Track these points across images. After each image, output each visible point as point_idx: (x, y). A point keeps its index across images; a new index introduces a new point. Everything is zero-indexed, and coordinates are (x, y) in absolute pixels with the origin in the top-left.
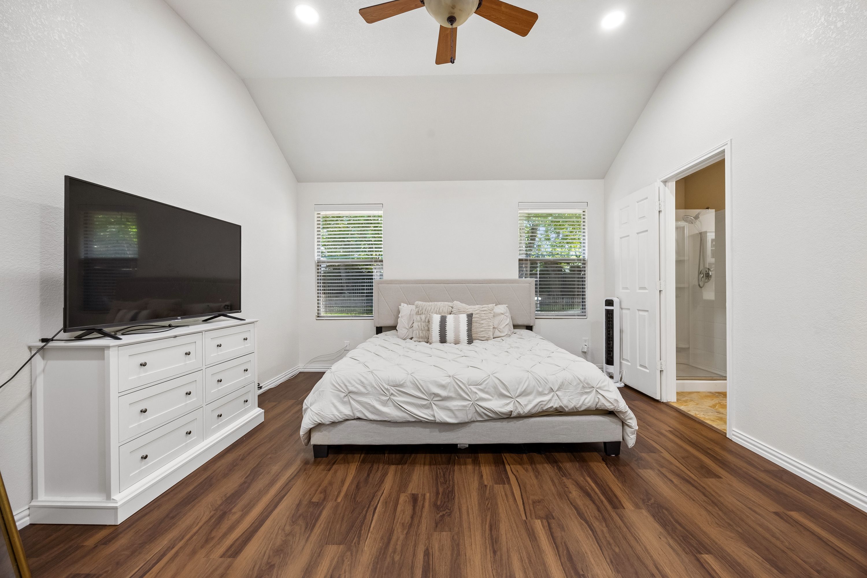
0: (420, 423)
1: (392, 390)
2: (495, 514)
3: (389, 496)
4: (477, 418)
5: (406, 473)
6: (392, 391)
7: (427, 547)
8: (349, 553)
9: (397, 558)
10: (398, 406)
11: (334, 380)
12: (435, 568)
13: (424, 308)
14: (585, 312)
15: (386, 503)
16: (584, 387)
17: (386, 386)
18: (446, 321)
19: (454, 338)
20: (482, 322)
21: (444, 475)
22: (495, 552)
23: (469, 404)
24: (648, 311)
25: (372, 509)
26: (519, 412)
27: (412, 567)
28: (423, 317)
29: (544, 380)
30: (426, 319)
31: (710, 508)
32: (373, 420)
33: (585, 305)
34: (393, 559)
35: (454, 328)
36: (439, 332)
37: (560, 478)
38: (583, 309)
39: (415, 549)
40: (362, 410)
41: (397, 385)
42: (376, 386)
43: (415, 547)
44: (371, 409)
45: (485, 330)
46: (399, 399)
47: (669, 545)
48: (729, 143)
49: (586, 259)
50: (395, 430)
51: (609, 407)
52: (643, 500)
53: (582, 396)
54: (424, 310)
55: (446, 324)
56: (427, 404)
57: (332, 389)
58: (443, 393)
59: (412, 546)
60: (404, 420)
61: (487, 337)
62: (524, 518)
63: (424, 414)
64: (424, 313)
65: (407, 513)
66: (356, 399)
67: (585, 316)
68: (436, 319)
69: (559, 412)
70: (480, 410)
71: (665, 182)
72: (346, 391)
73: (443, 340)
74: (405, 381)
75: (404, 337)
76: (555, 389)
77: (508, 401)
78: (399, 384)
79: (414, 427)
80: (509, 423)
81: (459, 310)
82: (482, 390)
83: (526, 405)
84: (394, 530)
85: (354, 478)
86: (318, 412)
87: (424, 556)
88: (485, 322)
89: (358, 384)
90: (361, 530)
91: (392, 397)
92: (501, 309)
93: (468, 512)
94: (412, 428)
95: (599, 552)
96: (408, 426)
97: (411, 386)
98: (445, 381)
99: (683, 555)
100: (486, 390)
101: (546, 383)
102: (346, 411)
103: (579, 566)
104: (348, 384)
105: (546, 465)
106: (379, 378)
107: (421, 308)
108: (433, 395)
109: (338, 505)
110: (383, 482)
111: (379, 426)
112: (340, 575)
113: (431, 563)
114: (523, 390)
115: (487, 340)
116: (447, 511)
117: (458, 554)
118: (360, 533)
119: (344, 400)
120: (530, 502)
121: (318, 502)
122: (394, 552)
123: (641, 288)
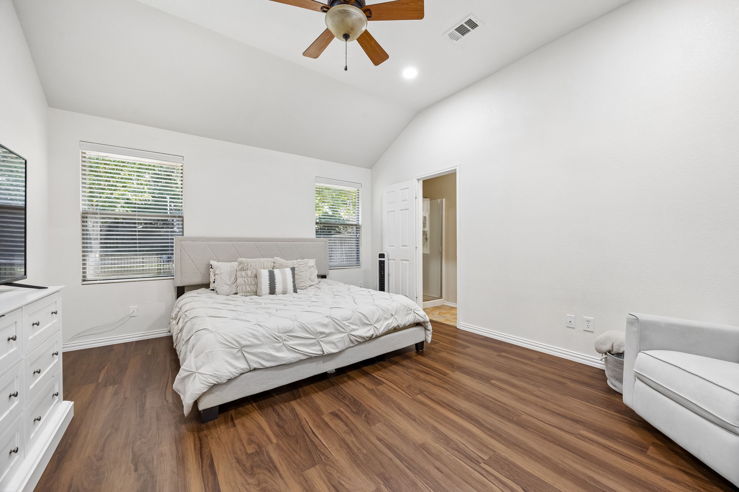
0: (311, 359)
1: (284, 336)
2: (394, 402)
3: (314, 421)
4: (350, 345)
5: (309, 402)
6: (284, 338)
7: (376, 436)
8: (328, 467)
9: (365, 451)
10: (292, 349)
11: (221, 339)
12: (393, 444)
13: (249, 264)
14: (359, 263)
15: (318, 427)
16: (407, 310)
17: (277, 334)
18: (275, 275)
19: (283, 289)
20: (301, 274)
21: (338, 393)
22: (414, 420)
23: (345, 335)
24: (409, 260)
25: (310, 434)
26: (377, 334)
27: (380, 451)
28: (249, 272)
29: (387, 310)
30: (252, 274)
31: (477, 361)
32: (269, 367)
33: (359, 258)
34: (363, 453)
35: (282, 280)
36: (269, 285)
37: (407, 370)
38: (357, 261)
39: (370, 441)
40: (258, 360)
41: (287, 331)
42: (268, 336)
43: (369, 440)
44: (267, 358)
45: (304, 280)
46: (292, 343)
47: (478, 382)
48: (459, 166)
49: (360, 225)
50: (287, 371)
51: (421, 320)
52: (452, 367)
53: (407, 316)
54: (249, 266)
55: (275, 277)
56: (315, 342)
57: (221, 347)
58: (327, 331)
59: (366, 441)
60: (298, 360)
61: (306, 286)
62: (411, 398)
63: (314, 351)
64: (249, 268)
65: (340, 425)
66: (251, 352)
67: (359, 266)
68: (265, 275)
69: (396, 329)
70: (353, 338)
71: (418, 180)
72: (238, 346)
73: (272, 291)
74: (294, 326)
75: (226, 293)
76: (394, 314)
77: (370, 328)
78: (289, 330)
79: (304, 364)
80: (369, 344)
81: (281, 264)
82: (351, 323)
83: (380, 328)
84: (344, 438)
85: (268, 422)
86: (213, 373)
87: (380, 442)
88: (304, 274)
89: (250, 337)
90: (319, 450)
91: (285, 342)
92: (312, 262)
93: (378, 407)
94: (302, 365)
95: (457, 398)
96: (298, 365)
97: (300, 329)
98: (326, 320)
99: (485, 384)
100: (354, 323)
101: (388, 311)
102: (242, 365)
103: (455, 407)
104: (239, 340)
105: (393, 366)
106: (269, 328)
107: (245, 264)
108: (319, 334)
109: (278, 445)
110: (297, 415)
111: (273, 371)
112: (338, 481)
113: (388, 443)
114: (377, 318)
115: (306, 288)
116: (365, 412)
117: (398, 431)
118: (321, 452)
119: (238, 355)
120: (406, 388)
121: (256, 452)
122: (359, 449)
123: (403, 246)
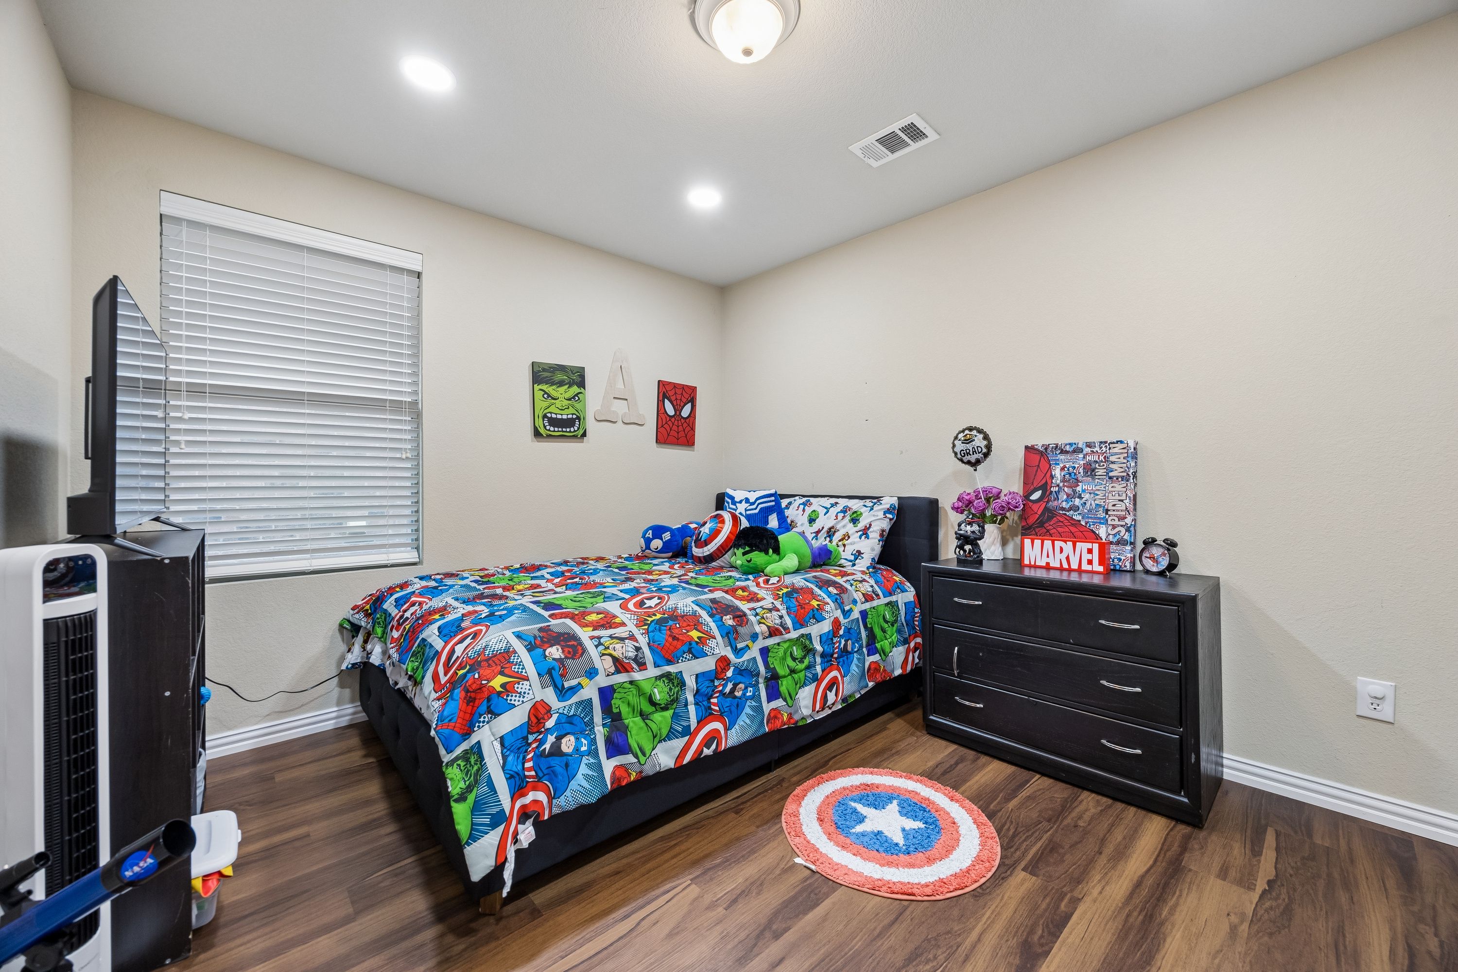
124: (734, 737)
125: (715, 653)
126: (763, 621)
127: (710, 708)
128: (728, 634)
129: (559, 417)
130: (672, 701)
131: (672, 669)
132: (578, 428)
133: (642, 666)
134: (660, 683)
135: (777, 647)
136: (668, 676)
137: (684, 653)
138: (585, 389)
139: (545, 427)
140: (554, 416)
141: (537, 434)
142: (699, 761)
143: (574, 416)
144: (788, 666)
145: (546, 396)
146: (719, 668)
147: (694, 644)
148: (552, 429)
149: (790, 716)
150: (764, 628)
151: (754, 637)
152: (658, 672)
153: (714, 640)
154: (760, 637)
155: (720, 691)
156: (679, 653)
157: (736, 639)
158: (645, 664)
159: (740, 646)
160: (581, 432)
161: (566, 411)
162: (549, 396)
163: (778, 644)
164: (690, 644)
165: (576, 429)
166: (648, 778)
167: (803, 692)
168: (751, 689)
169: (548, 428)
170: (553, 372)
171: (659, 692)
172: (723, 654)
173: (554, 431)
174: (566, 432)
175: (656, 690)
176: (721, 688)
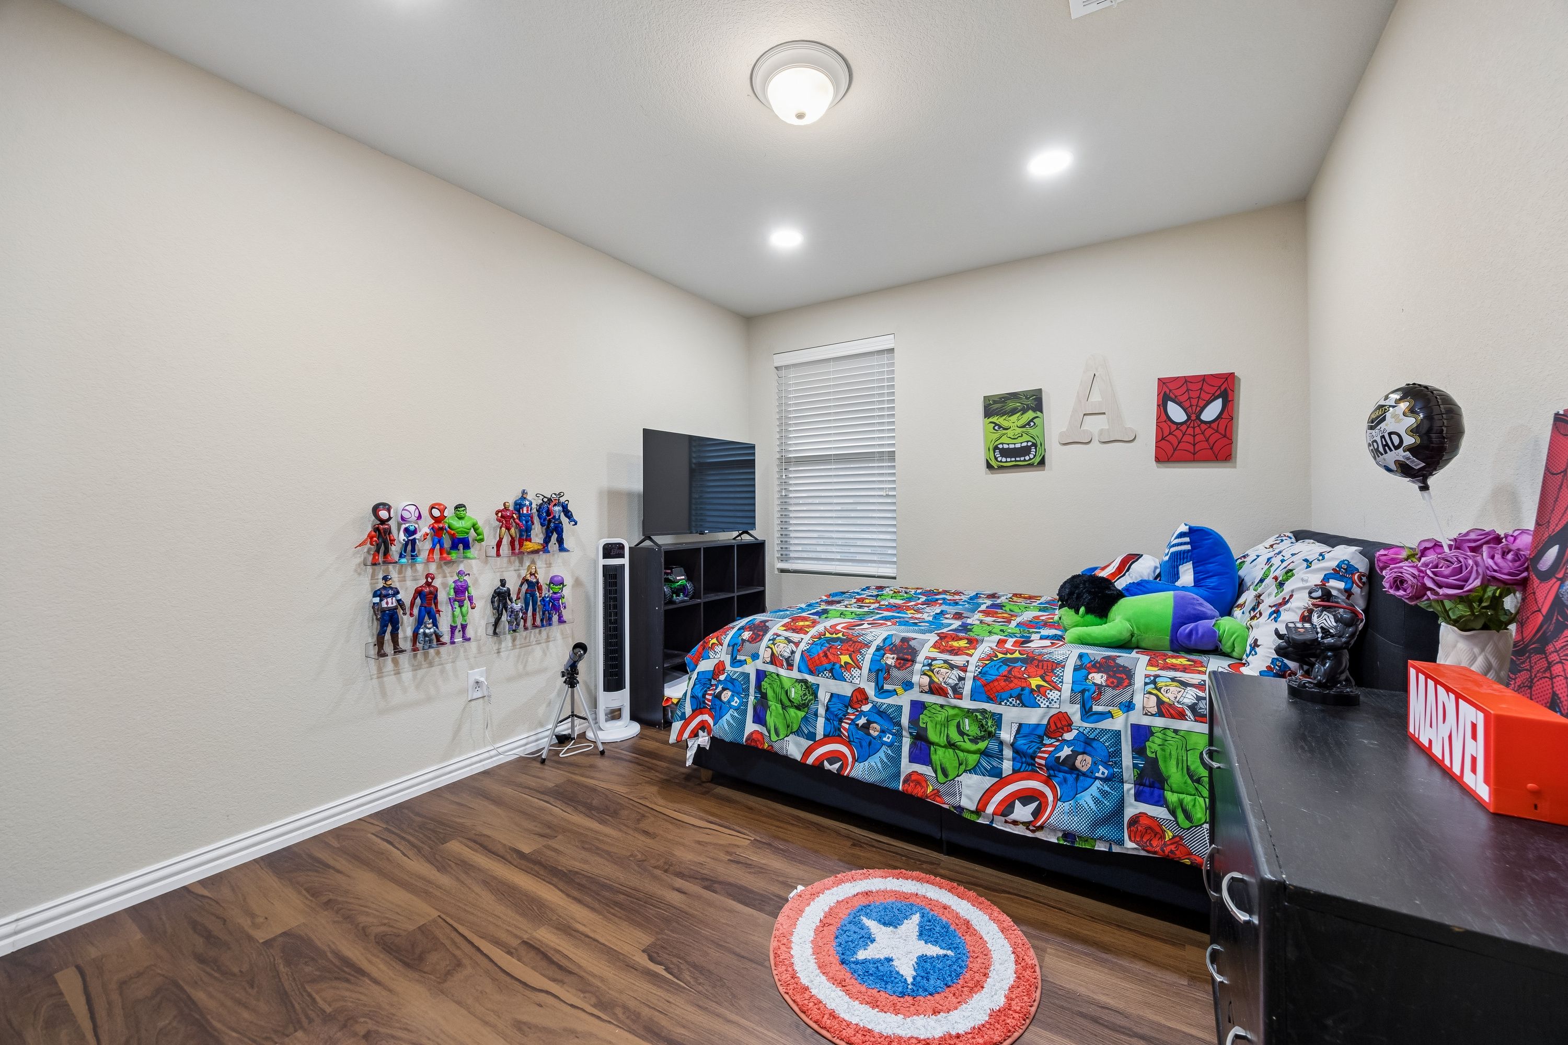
124: (859, 771)
125: (853, 681)
126: (930, 673)
127: (839, 730)
128: (878, 671)
129: (1012, 446)
130: (804, 704)
131: (810, 679)
132: (1035, 456)
133: (790, 666)
134: (798, 686)
135: (939, 709)
136: (805, 682)
137: (826, 670)
138: (1041, 411)
139: (996, 459)
140: (1006, 446)
141: (989, 466)
142: (818, 768)
143: (1030, 444)
144: (948, 736)
145: (996, 428)
146: (855, 699)
147: (837, 666)
148: (1004, 460)
149: (936, 793)
150: (926, 680)
151: (908, 685)
152: (799, 676)
153: (858, 670)
154: (916, 689)
155: (852, 720)
156: (821, 668)
157: (885, 679)
158: (793, 666)
159: (886, 687)
160: (1038, 459)
161: (1020, 440)
162: (1000, 427)
163: (942, 706)
164: (834, 665)
165: (1032, 456)
166: (776, 754)
167: (970, 778)
168: (891, 736)
169: (999, 459)
170: (1004, 402)
171: (795, 693)
172: (862, 686)
173: (1006, 462)
174: (1020, 461)
175: (793, 690)
176: (853, 717)
